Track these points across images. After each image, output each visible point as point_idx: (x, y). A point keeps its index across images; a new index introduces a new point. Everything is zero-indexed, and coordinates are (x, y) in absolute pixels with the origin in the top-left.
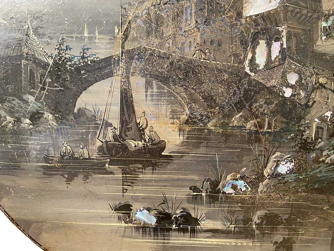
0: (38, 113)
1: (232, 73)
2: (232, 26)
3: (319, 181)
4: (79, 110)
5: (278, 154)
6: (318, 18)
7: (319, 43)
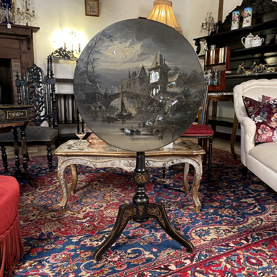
0: (101, 106)
1: (147, 97)
2: (147, 85)
3: (168, 122)
4: (111, 106)
5: (159, 115)
6: (167, 83)
7: (167, 89)
